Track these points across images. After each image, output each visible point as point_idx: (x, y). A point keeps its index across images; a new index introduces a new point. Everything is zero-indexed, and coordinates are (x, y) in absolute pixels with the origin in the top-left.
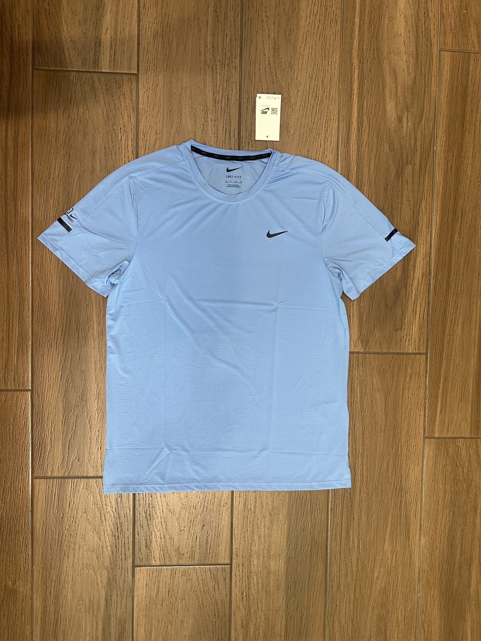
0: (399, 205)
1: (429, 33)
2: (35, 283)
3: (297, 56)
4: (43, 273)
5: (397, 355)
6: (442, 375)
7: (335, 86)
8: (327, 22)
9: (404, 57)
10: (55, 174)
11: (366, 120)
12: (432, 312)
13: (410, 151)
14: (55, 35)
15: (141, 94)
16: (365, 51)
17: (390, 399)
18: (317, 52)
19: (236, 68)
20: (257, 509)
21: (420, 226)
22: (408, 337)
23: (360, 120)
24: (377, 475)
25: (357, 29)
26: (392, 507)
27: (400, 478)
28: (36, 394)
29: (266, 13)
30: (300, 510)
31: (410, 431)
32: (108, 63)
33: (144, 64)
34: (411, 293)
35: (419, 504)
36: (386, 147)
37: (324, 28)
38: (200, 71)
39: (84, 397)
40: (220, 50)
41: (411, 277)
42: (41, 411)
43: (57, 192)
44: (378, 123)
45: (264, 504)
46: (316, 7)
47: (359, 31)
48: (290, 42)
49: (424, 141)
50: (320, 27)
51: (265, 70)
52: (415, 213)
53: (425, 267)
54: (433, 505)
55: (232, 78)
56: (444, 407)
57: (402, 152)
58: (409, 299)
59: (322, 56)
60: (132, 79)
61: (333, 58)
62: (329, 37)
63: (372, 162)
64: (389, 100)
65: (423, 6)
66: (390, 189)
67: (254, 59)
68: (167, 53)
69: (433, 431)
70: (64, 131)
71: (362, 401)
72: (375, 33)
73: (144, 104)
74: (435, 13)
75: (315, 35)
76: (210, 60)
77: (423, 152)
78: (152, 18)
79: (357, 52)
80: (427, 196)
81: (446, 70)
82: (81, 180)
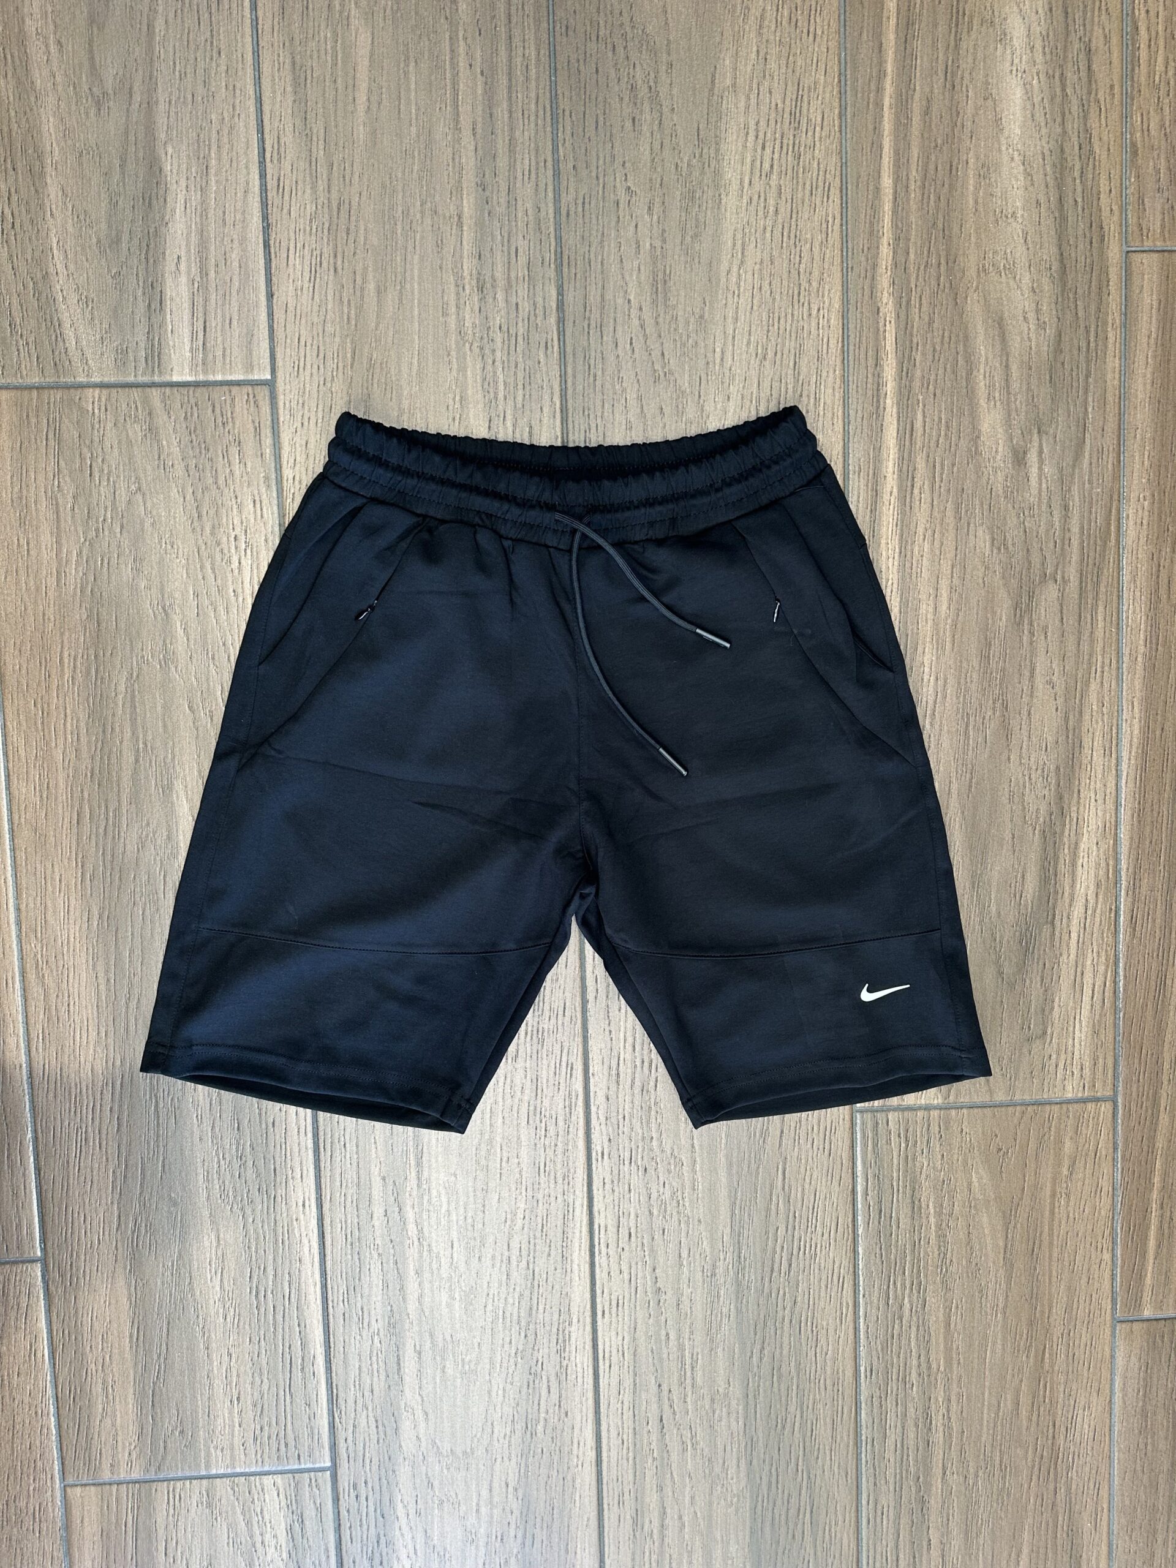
0: (1025, 699)
1: (1095, 203)
2: (32, 976)
3: (720, 297)
4: (49, 948)
5: (1035, 1107)
6: (1159, 1152)
7: (831, 374)
8: (800, 196)
9: (1026, 280)
10: (62, 675)
11: (924, 465)
12: (1125, 985)
13: (1051, 545)
14: (34, 289)
15: (285, 437)
16: (912, 268)
17: (1019, 1225)
18: (776, 282)
19: (549, 344)
20: (669, 1533)
21: (1087, 751)
22: (1063, 1056)
23: (905, 467)
24: (988, 1426)
25: (887, 207)
26: (1031, 1506)
27: (1051, 1431)
28: (56, 1269)
29: (626, 180)
30: (783, 1530)
31: (1075, 1306)
32: (188, 354)
33: (288, 350)
34: (1065, 937)
35: (1104, 1493)
36: (982, 539)
37: (795, 211)
38: (446, 359)
39: (183, 1270)
40: (500, 296)
41: (1066, 894)
42: (73, 1312)
43: (72, 725)
44: (958, 472)
45: (685, 1518)
46: (768, 151)
47: (895, 212)
48: (696, 260)
49: (1091, 512)
50: (782, 210)
51: (631, 344)
52: (1071, 717)
53: (1103, 864)
54: (1142, 1494)
55: (538, 376)
56: (1166, 1236)
57: (1028, 550)
58: (1061, 955)
59: (791, 292)
60: (260, 397)
61: (823, 296)
62: (809, 236)
63: (944, 584)
64: (985, 406)
65: (1076, 126)
66: (997, 654)
67: (598, 316)
68: (353, 316)
69: (1138, 1303)
70: (80, 553)
71: (941, 1237)
72: (940, 216)
73: (298, 466)
74: (1112, 143)
75: (768, 235)
76: (474, 326)
77: (1088, 544)
78: (302, 220)
79: (889, 273)
80: (1103, 667)
81: (1146, 308)
82: (136, 685)
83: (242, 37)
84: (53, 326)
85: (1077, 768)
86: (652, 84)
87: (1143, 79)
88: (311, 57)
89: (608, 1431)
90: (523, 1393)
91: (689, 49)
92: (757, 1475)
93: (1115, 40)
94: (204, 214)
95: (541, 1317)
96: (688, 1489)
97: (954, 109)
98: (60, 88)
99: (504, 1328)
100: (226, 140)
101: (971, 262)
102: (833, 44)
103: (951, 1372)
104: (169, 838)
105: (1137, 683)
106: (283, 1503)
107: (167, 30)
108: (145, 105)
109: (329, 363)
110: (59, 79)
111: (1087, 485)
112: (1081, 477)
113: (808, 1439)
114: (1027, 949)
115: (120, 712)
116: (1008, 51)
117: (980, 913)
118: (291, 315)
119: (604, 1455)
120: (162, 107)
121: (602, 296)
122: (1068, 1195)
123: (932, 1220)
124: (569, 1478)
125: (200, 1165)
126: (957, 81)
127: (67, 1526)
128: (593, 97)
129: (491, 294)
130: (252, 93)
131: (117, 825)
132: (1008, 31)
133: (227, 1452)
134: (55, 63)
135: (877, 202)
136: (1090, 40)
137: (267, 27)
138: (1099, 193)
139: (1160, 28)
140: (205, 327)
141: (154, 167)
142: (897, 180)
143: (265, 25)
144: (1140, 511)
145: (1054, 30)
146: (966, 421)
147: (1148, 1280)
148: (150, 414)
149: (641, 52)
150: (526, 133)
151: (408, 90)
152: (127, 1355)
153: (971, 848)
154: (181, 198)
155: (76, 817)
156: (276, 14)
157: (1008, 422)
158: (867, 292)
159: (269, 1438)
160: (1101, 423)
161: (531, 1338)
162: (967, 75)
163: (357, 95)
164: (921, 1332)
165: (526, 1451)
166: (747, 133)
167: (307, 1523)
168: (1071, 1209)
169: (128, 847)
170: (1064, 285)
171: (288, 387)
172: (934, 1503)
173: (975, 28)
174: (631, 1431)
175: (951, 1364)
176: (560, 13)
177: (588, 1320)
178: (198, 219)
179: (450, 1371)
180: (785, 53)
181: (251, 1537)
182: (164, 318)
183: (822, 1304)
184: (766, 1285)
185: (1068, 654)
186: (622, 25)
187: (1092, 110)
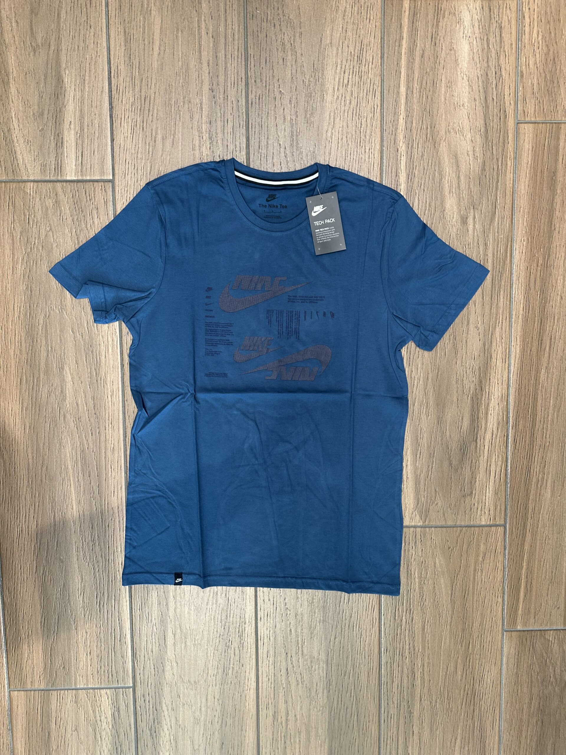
83: (101, 19)
84: (12, 152)
85: (489, 368)
86: (292, 42)
87: (526, 41)
88: (133, 29)
89: (262, 674)
90: (223, 654)
91: (310, 26)
92: (332, 698)
93: (513, 22)
94: (82, 102)
95: (231, 619)
96: (299, 703)
97: (436, 55)
98: (17, 43)
99: (215, 624)
100: (93, 67)
101: (442, 127)
102: (378, 24)
103: (425, 652)
104: (62, 392)
105: (519, 328)
106: (110, 702)
107: (67, 16)
108: (56, 51)
109: (139, 171)
110: (16, 39)
111: (496, 234)
112: (494, 230)
113: (356, 682)
114: (464, 453)
115: (40, 333)
116: (462, 28)
117: (442, 436)
118: (122, 149)
119: (260, 685)
120: (64, 52)
121: (267, 142)
122: (482, 571)
123: (417, 580)
124: (243, 695)
125: (74, 544)
126: (437, 42)
127: (11, 709)
128: (264, 48)
129: (215, 141)
130: (105, 45)
131: (38, 385)
132: (462, 18)
133: (85, 678)
134: (15, 32)
135: (398, 99)
136: (501, 22)
137: (113, 15)
138: (504, 95)
139: (535, 17)
140: (82, 155)
141: (59, 80)
142: (408, 88)
143: (112, 13)
144: (522, 247)
145: (484, 17)
146: (438, 203)
147: (520, 612)
148: (56, 195)
149: (287, 27)
150: (233, 65)
151: (178, 44)
152: (40, 632)
153: (438, 405)
154: (72, 94)
155: (19, 380)
156: (117, 9)
157: (459, 204)
158: (393, 142)
159: (104, 672)
160: (503, 205)
161: (227, 629)
162: (442, 39)
163: (154, 47)
164: (411, 633)
165: (224, 682)
166: (337, 66)
167: (121, 712)
168: (483, 577)
169: (43, 395)
170: (487, 138)
171: (120, 183)
172: (416, 714)
173: (446, 16)
174: (273, 675)
175: (425, 649)
176: (250, 9)
177: (254, 622)
178: (80, 104)
179: (188, 643)
180: (355, 28)
181: (95, 717)
182: (63, 150)
183: (364, 618)
184: (338, 608)
185: (486, 314)
186: (278, 14)
187: (502, 56)
